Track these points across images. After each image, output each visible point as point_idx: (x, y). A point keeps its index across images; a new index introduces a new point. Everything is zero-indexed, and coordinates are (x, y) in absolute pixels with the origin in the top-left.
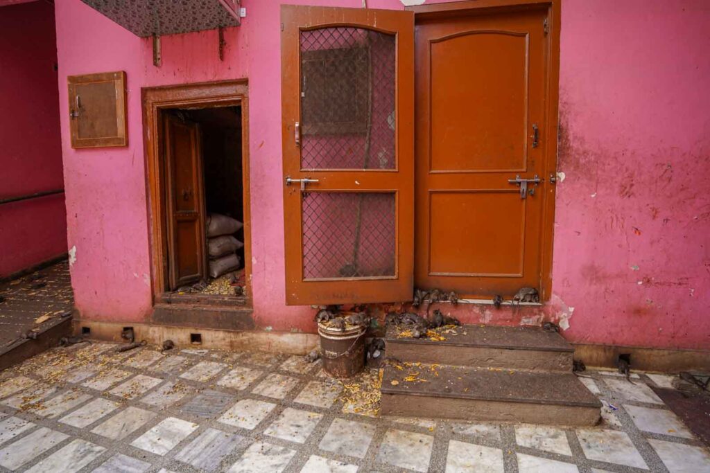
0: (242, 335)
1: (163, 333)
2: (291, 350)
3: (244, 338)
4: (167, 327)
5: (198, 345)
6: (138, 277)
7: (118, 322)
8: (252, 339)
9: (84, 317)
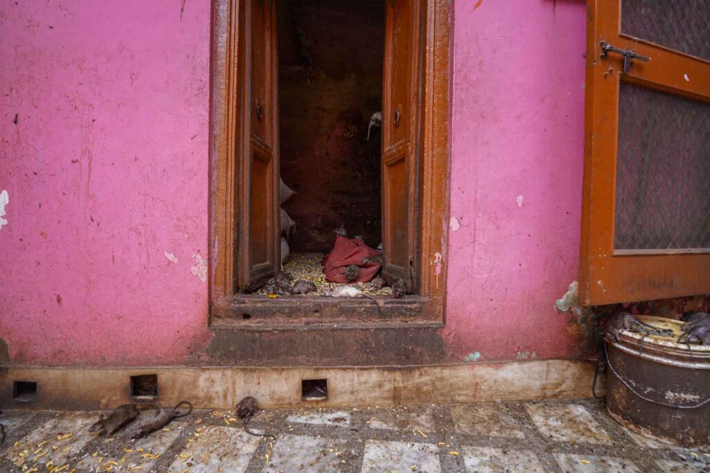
0: (421, 374)
1: (234, 383)
2: (517, 394)
3: (426, 379)
4: (244, 370)
5: (317, 402)
6: (176, 261)
7: (115, 365)
8: (441, 379)
9: (22, 358)
